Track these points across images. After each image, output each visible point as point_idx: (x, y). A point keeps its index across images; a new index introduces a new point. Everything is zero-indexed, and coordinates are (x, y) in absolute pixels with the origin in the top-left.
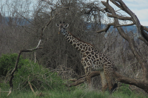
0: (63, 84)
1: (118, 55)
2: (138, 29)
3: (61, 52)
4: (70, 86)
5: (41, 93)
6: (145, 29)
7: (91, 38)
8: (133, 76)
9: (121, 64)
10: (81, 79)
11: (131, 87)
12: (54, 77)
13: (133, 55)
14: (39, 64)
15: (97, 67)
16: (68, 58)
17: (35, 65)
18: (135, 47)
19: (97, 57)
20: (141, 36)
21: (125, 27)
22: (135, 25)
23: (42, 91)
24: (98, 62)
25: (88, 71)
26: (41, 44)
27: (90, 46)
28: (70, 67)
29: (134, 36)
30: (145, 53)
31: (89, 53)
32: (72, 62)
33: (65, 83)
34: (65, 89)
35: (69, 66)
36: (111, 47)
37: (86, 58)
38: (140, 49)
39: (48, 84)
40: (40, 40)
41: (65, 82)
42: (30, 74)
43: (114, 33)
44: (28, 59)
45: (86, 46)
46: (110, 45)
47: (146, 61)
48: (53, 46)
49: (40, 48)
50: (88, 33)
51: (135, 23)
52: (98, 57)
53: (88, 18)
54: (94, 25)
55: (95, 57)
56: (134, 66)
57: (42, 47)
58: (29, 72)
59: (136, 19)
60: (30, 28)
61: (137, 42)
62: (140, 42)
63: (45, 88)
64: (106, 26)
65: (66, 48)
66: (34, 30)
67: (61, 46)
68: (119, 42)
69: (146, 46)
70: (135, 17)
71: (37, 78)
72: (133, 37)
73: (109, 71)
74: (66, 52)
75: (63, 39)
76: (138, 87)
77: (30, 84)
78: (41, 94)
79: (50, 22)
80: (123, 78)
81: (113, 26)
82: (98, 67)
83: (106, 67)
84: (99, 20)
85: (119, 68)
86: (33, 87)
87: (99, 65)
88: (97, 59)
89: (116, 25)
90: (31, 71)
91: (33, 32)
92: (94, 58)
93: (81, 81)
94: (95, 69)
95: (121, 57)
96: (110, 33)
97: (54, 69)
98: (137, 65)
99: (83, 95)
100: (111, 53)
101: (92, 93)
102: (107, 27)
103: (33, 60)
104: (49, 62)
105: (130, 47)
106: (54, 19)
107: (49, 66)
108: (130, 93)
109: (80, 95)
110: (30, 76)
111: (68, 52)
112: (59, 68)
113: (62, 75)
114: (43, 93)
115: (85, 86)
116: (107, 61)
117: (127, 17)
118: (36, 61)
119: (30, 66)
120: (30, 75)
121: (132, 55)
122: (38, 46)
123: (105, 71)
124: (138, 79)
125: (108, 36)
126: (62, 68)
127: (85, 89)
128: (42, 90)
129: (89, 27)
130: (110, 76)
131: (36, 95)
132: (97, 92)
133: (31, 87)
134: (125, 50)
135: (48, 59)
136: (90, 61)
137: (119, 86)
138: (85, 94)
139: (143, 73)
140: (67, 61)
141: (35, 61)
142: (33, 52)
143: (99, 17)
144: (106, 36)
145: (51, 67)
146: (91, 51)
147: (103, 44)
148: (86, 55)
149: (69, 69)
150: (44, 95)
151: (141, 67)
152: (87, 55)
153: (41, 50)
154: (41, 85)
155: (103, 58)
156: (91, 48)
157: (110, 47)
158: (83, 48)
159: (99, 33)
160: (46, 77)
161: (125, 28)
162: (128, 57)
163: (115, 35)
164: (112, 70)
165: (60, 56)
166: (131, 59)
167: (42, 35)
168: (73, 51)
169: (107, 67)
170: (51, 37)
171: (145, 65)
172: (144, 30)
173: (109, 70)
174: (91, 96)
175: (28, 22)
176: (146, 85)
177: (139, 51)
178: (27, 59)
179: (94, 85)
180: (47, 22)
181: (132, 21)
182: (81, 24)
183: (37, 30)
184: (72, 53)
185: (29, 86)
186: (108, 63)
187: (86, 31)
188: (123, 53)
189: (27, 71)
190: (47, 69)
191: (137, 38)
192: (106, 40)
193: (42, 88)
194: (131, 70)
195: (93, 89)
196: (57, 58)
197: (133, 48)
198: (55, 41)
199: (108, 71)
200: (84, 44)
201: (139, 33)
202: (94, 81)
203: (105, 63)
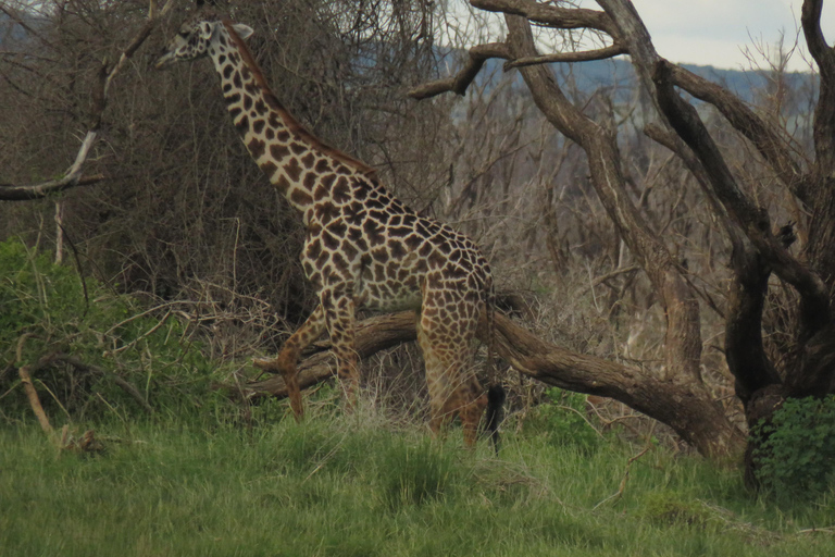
0: (216, 385)
1: (528, 225)
2: (643, 80)
3: (208, 204)
4: (254, 398)
5: (91, 435)
6: (678, 77)
7: (377, 128)
8: (611, 346)
9: (540, 274)
10: (313, 358)
11: (595, 409)
12: (164, 348)
13: (612, 225)
14: (80, 270)
15: (381, 292)
16: (247, 239)
17: (60, 273)
18: (624, 180)
19: (376, 237)
20: (654, 117)
21: (565, 64)
22: (621, 57)
23: (97, 424)
24: (385, 266)
25: (333, 315)
26: (94, 156)
27: (348, 172)
28: (254, 288)
29: (618, 118)
30: (679, 215)
31: (336, 213)
32: (266, 262)
33: (225, 380)
34: (226, 416)
35: (246, 284)
36: (488, 179)
37: (317, 242)
38: (651, 196)
39: (132, 386)
40: (90, 137)
41: (228, 374)
42: (27, 325)
43: (502, 99)
44: (17, 240)
45: (327, 174)
46: (480, 170)
47: (685, 263)
48: (161, 171)
49: (86, 178)
50: (359, 99)
51: (628, 43)
52: (381, 240)
53: (360, 13)
54: (392, 54)
55: (365, 236)
56: (615, 291)
57: (101, 176)
58: (24, 313)
59: (633, 21)
60: (32, 63)
61: (632, 152)
62: (651, 154)
63: (112, 409)
64: (461, 60)
65: (236, 182)
66: (57, 79)
67: (208, 170)
68: (533, 150)
69: (685, 173)
70: (626, 12)
71: (67, 350)
72: (613, 124)
73: (449, 314)
74: (231, 205)
75: (217, 129)
76: (638, 407)
77: (28, 380)
78: (92, 440)
79: (147, 32)
80: (552, 358)
81: (502, 61)
82: (386, 294)
83: (434, 291)
84: (424, 24)
85: (530, 300)
86: (45, 401)
87: (390, 283)
88: (378, 247)
89: (516, 52)
90: (36, 311)
91: (47, 86)
92: (362, 244)
93: (318, 370)
94: (375, 304)
95: (542, 236)
96: (480, 99)
97: (167, 299)
98: (630, 283)
99: (327, 449)
100: (487, 212)
101: (376, 439)
102: (468, 63)
103: (47, 245)
104: (135, 257)
105: (593, 183)
106: (168, 12)
107: (140, 285)
108: (592, 440)
109: (309, 453)
110: (28, 340)
111: (246, 203)
112: (194, 297)
113: (212, 335)
114: (99, 436)
115: (336, 401)
116: (441, 261)
117: (579, 11)
118: (65, 255)
119: (29, 283)
120: (28, 334)
121: (607, 227)
122: (75, 167)
123: (428, 313)
124: (640, 363)
125: (471, 114)
126: (208, 298)
127: (338, 414)
128: (95, 418)
129: (366, 64)
130: (458, 340)
131: (60, 445)
132: (403, 434)
133: (34, 400)
134: (565, 199)
135: (129, 242)
136: (337, 258)
137: (530, 400)
138: (341, 446)
139: (663, 329)
140: (241, 253)
141: (59, 254)
142: (45, 203)
143: (424, 11)
144: (459, 113)
145: (149, 289)
146: (349, 203)
147: (441, 160)
148: (320, 222)
149: (249, 304)
150: (107, 444)
151: (652, 296)
152: (325, 222)
153: (94, 193)
154: (88, 387)
155: (414, 242)
156: (355, 185)
157: (480, 183)
158: (302, 177)
159: (419, 97)
160: (120, 344)
161: (567, 73)
162: (583, 239)
163: (510, 111)
164: (470, 308)
165: (199, 225)
166: (600, 250)
167: (102, 104)
168: (274, 199)
169: (438, 294)
170: (154, 117)
171: (679, 282)
172: (676, 88)
173: (451, 308)
174: (372, 457)
175: (23, 29)
176: (679, 399)
177: (645, 202)
178: (10, 239)
179: (388, 395)
180: (127, 30)
181: (609, 33)
182: (317, 47)
183: (72, 76)
184: (267, 210)
185: (22, 395)
186: (451, 272)
187: (348, 88)
188: (554, 215)
189: (14, 311)
190: (126, 297)
191: (633, 132)
192: (457, 137)
193: (95, 408)
194: (600, 310)
195: (382, 417)
196: (180, 237)
197: (611, 187)
198: (171, 140)
199: (443, 314)
200: (317, 159)
201: (643, 99)
202: (388, 370)
203: (431, 271)
